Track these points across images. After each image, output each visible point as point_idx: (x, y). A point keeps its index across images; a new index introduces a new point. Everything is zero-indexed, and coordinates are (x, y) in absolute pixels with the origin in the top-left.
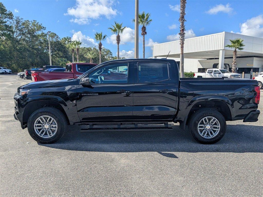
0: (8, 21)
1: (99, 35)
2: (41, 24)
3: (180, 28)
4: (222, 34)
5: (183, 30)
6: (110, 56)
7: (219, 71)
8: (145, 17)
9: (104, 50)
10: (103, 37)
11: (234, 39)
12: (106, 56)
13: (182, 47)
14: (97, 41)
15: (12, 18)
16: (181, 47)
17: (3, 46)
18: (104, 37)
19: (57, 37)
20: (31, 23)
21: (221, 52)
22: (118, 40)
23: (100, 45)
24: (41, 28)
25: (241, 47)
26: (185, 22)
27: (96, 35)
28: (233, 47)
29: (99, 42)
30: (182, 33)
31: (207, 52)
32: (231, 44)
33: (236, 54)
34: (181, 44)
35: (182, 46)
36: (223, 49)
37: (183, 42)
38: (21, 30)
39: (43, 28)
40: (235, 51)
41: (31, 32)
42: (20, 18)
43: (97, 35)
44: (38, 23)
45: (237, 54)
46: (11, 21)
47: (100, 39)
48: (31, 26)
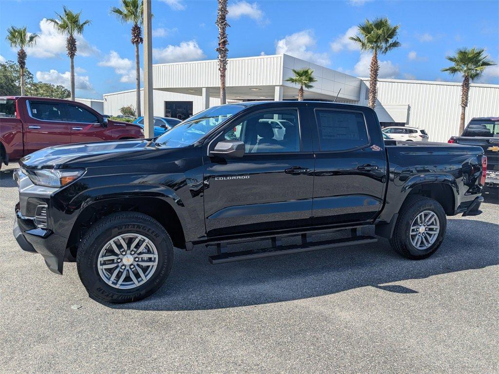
1: (20, 33)
3: (218, 38)
4: (279, 58)
5: (224, 43)
6: (28, 81)
7: (279, 123)
8: (138, 6)
9: (11, 68)
10: (28, 39)
11: (300, 69)
12: (17, 81)
13: (223, 76)
14: (13, 45)
16: (221, 76)
21: (277, 89)
22: (72, 48)
23: (22, 56)
25: (311, 84)
26: (227, 28)
27: (11, 33)
28: (297, 83)
30: (223, 48)
31: (250, 88)
32: (295, 77)
33: (302, 95)
34: (222, 69)
35: (223, 73)
36: (281, 84)
37: (225, 66)
40: (302, 89)
43: (12, 31)
45: (304, 94)
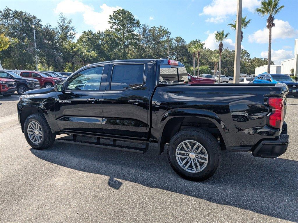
0: (136, 29)
2: (167, 29)
15: (139, 26)
17: (131, 54)
18: (226, 36)
19: (183, 41)
20: (157, 29)
24: (167, 33)
29: (220, 42)
38: (146, 38)
39: (169, 32)
41: (156, 39)
42: (146, 25)
44: (164, 28)
46: (138, 29)
47: (221, 39)
48: (157, 32)
